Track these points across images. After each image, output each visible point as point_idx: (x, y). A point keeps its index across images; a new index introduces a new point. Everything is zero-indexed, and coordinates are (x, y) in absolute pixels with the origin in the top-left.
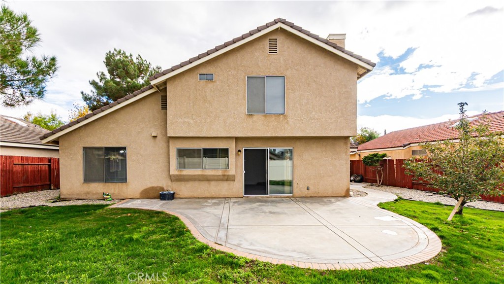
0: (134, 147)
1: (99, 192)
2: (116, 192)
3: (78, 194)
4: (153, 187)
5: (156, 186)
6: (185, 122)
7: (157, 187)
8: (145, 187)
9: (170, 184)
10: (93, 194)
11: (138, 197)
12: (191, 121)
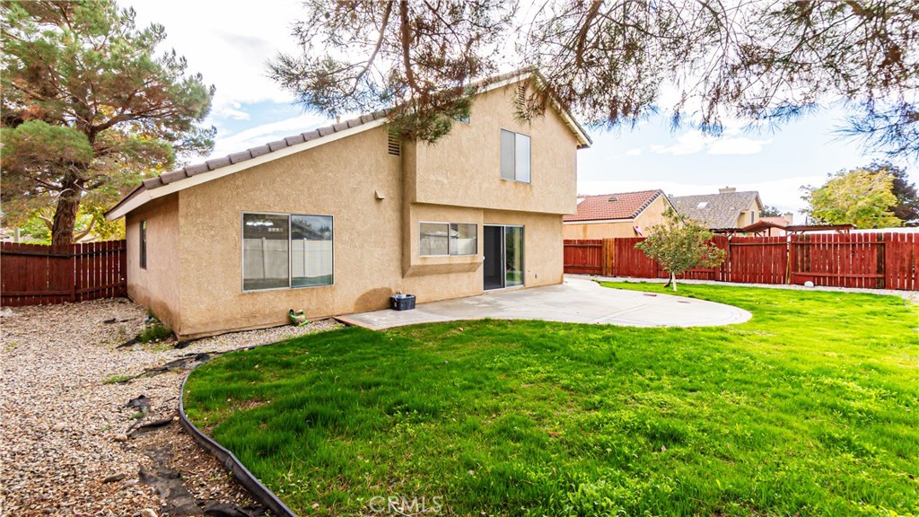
0: (346, 217)
1: (277, 310)
2: (313, 306)
3: (228, 321)
4: (375, 290)
5: (380, 287)
6: (437, 181)
7: (383, 289)
8: (364, 291)
9: (400, 282)
10: (265, 317)
11: (352, 310)
12: (445, 181)
